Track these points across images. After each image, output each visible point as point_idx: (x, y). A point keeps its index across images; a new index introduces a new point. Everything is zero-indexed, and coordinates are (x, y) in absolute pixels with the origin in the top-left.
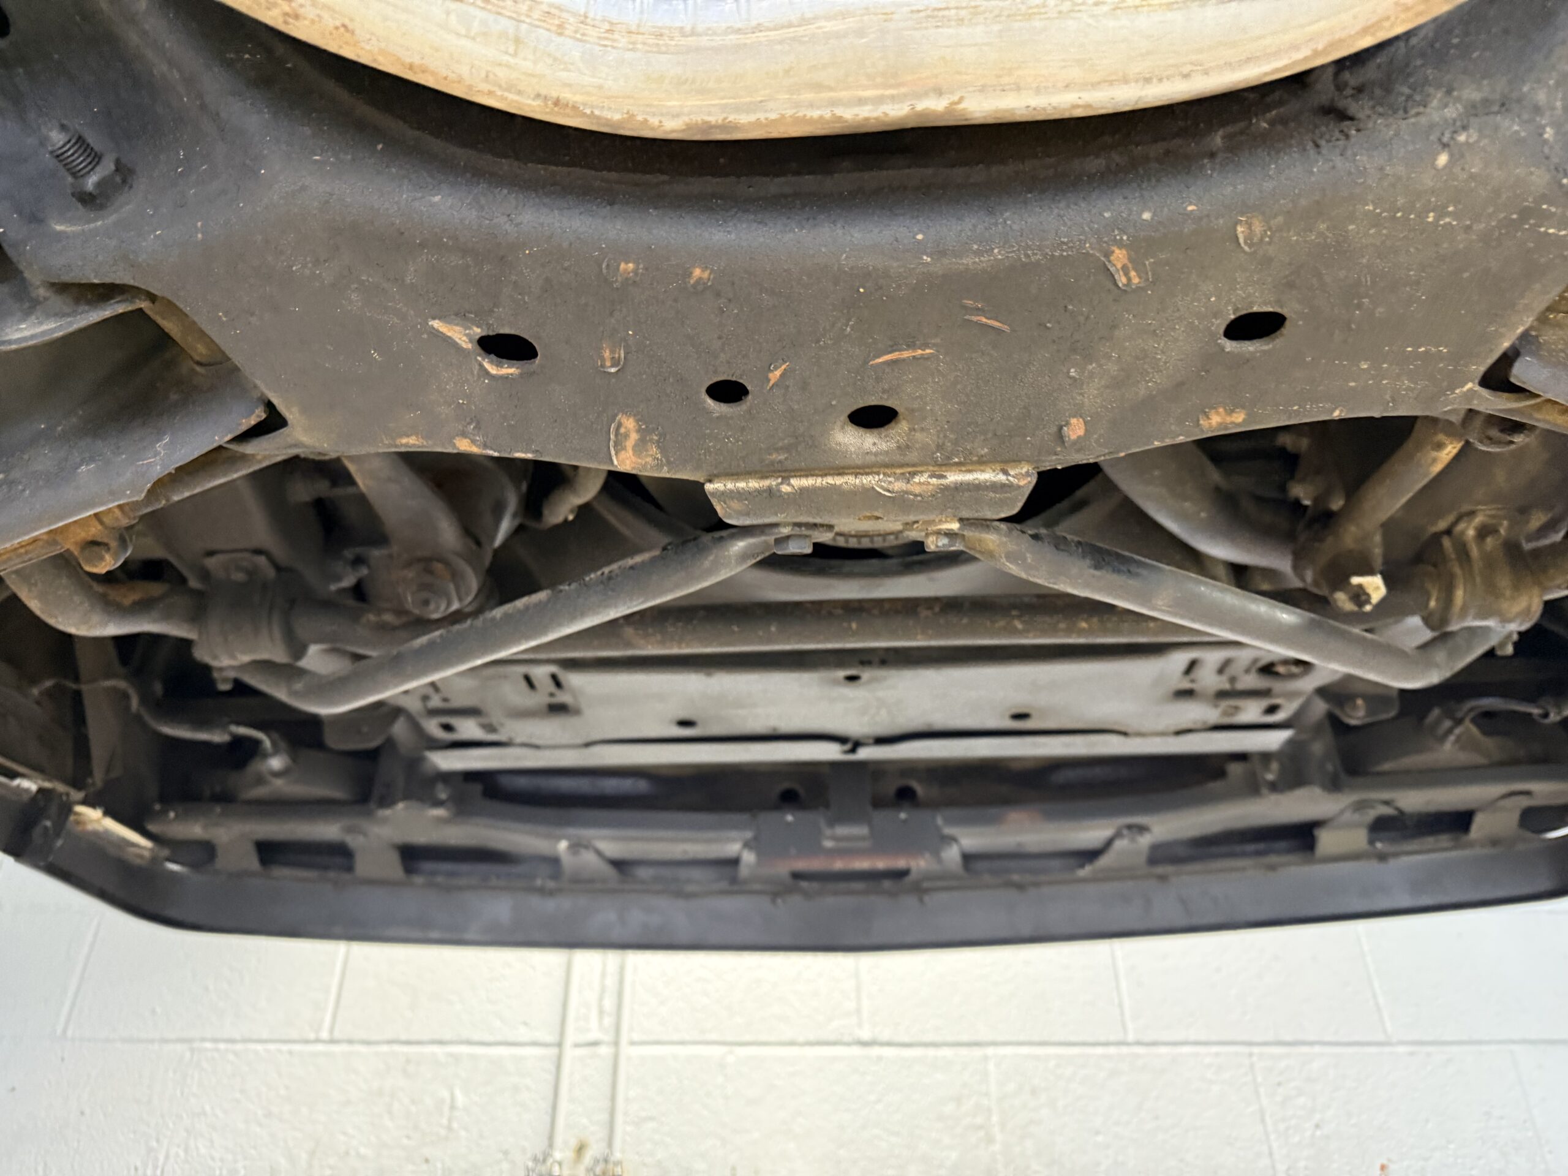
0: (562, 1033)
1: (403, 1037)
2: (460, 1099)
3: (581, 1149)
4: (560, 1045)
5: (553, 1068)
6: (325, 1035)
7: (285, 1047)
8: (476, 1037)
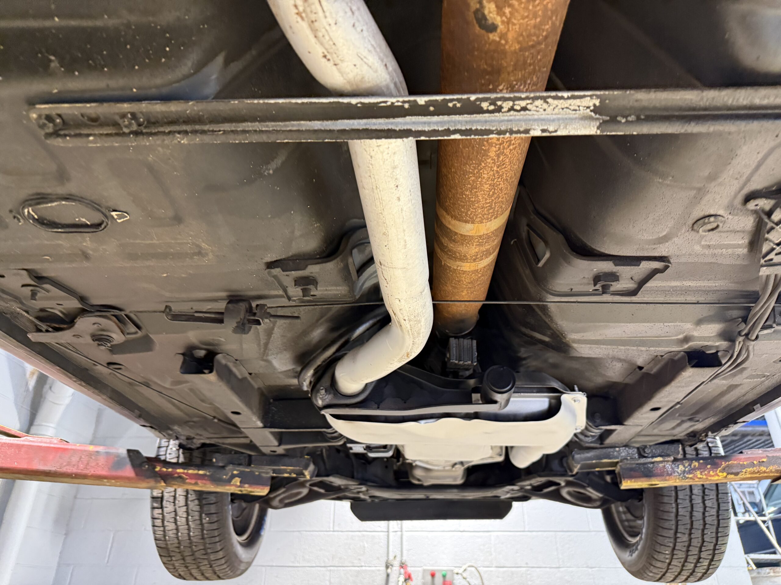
0: (388, 528)
1: (351, 530)
2: (366, 545)
3: (395, 557)
4: (388, 532)
5: (386, 537)
6: (332, 529)
7: (322, 533)
8: (368, 530)
